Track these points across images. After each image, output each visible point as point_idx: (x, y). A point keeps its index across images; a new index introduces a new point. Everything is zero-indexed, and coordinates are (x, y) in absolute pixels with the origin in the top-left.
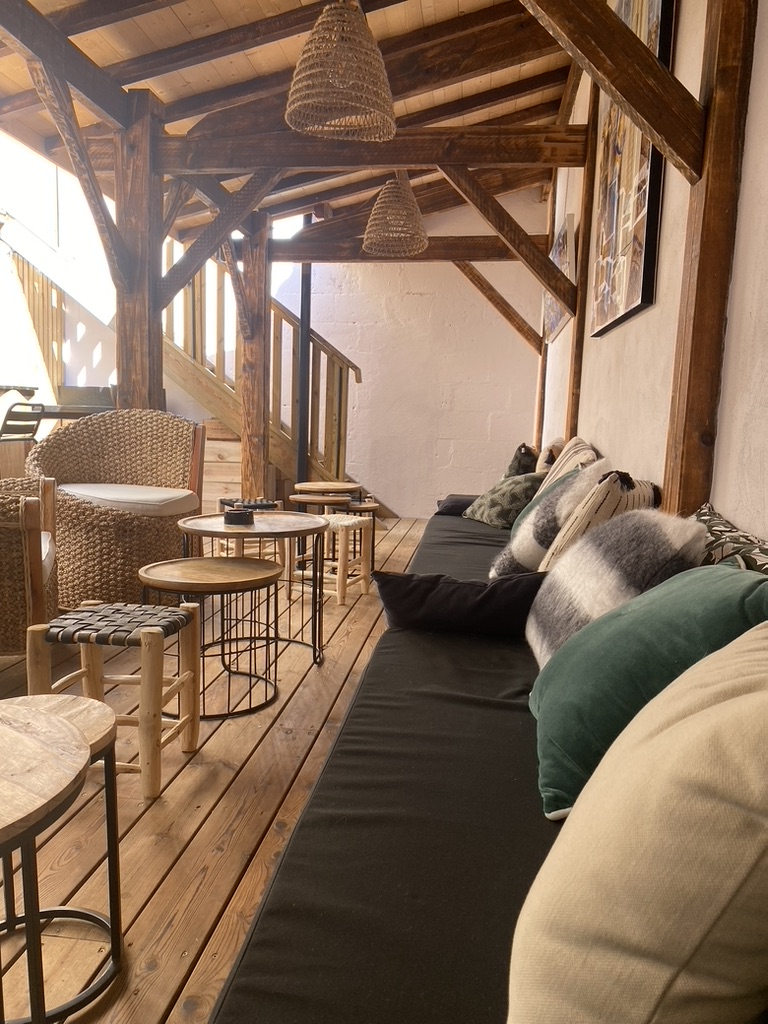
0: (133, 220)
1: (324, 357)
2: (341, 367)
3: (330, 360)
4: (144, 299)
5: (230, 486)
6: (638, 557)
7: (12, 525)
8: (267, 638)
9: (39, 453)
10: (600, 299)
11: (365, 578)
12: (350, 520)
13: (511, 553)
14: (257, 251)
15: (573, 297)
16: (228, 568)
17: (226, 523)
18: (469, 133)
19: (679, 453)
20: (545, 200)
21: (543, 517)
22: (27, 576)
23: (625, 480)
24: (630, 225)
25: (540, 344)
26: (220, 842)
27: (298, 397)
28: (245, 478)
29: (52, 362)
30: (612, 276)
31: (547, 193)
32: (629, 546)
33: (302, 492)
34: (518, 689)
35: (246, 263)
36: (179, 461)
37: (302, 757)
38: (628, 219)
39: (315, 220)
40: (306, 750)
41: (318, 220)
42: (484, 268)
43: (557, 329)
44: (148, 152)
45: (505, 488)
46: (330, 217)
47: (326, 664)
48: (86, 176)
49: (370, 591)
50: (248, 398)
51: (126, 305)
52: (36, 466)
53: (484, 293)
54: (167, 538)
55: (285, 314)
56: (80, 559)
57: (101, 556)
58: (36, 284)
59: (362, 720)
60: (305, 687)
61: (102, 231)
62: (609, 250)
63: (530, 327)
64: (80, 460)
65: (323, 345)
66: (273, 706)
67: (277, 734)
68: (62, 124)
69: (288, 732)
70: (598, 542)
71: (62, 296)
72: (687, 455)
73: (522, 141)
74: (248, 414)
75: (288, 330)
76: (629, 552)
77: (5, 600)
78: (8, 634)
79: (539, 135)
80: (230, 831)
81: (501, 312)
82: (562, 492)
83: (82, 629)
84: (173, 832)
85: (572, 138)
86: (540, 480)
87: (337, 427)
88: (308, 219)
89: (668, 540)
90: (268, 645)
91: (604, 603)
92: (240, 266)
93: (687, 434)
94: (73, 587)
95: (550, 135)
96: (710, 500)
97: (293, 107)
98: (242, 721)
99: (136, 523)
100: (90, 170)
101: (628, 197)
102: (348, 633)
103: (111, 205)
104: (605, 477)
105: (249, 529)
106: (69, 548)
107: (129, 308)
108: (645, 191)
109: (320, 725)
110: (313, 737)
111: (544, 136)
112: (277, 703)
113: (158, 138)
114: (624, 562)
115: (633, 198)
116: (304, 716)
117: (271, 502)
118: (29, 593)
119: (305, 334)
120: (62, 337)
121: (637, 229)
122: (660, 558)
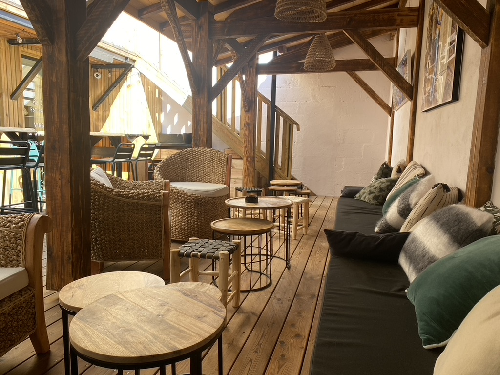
0: (200, 60)
1: (282, 119)
2: (290, 123)
3: (284, 120)
4: (204, 97)
5: (237, 180)
6: (459, 229)
7: (157, 203)
8: (267, 255)
9: (160, 168)
10: (427, 95)
11: (305, 227)
12: (298, 199)
13: (386, 220)
14: (251, 70)
15: (410, 91)
16: (249, 223)
17: (246, 202)
18: (359, 14)
19: (475, 177)
20: (392, 39)
21: (403, 203)
22: (163, 225)
23: (445, 187)
24: (445, 61)
25: (390, 111)
26: (256, 349)
27: (269, 138)
28: (244, 177)
29: (156, 123)
30: (434, 84)
31: (394, 36)
32: (454, 224)
33: (273, 185)
34: (399, 288)
35: (246, 76)
36: (220, 171)
37: (287, 312)
38: (444, 58)
39: (279, 54)
40: (288, 309)
41: (280, 54)
42: (362, 75)
43: (400, 105)
44: (207, 29)
45: (377, 184)
46: (286, 52)
47: (291, 268)
48: (181, 42)
49: (308, 233)
50: (246, 139)
51: (196, 100)
52: (159, 174)
53: (362, 87)
54: (216, 207)
55: (264, 99)
56: (179, 216)
57: (188, 215)
58: (149, 87)
59: (331, 300)
60: (283, 279)
61: (187, 67)
62: (432, 71)
63: (385, 103)
64: (176, 171)
65: (281, 113)
66: (270, 287)
67: (273, 301)
68: (172, 20)
69: (279, 300)
70: (437, 220)
71: (160, 92)
72: (479, 178)
73: (386, 16)
74: (246, 147)
75: (265, 107)
76: (454, 226)
77: (153, 236)
78: (154, 251)
79: (395, 13)
80: (259, 344)
81: (370, 96)
82: (412, 191)
83: (193, 251)
84: (234, 343)
85: (411, 14)
86: (394, 182)
87: (287, 152)
88: (275, 54)
89: (474, 222)
90: (267, 259)
91: (441, 250)
92: (244, 77)
93: (479, 168)
94: (175, 229)
95: (400, 13)
96: (491, 200)
97: (279, 10)
98: (257, 293)
99: (203, 200)
100: (182, 40)
101: (444, 47)
102: (300, 254)
103: (190, 54)
104: (435, 186)
105: (257, 205)
106: (174, 211)
107: (198, 101)
108: (454, 45)
109: (293, 297)
110: (290, 303)
111: (397, 13)
112: (272, 286)
113: (211, 22)
114: (452, 231)
115: (447, 48)
116: (285, 293)
117: (259, 189)
118: (163, 233)
119: (273, 108)
120: (160, 111)
121: (449, 63)
122: (470, 230)
